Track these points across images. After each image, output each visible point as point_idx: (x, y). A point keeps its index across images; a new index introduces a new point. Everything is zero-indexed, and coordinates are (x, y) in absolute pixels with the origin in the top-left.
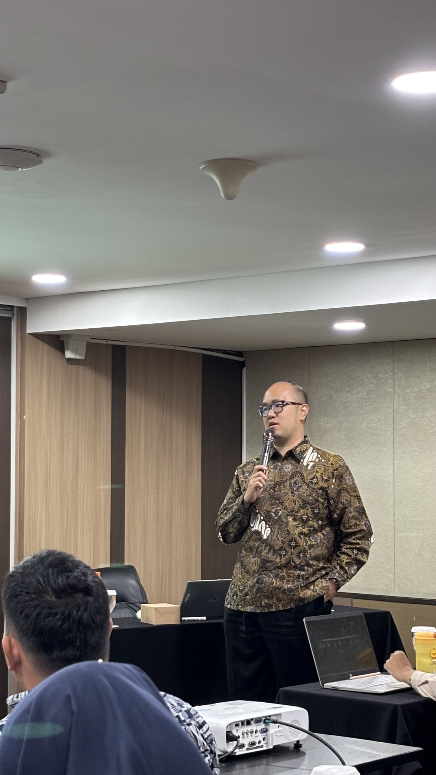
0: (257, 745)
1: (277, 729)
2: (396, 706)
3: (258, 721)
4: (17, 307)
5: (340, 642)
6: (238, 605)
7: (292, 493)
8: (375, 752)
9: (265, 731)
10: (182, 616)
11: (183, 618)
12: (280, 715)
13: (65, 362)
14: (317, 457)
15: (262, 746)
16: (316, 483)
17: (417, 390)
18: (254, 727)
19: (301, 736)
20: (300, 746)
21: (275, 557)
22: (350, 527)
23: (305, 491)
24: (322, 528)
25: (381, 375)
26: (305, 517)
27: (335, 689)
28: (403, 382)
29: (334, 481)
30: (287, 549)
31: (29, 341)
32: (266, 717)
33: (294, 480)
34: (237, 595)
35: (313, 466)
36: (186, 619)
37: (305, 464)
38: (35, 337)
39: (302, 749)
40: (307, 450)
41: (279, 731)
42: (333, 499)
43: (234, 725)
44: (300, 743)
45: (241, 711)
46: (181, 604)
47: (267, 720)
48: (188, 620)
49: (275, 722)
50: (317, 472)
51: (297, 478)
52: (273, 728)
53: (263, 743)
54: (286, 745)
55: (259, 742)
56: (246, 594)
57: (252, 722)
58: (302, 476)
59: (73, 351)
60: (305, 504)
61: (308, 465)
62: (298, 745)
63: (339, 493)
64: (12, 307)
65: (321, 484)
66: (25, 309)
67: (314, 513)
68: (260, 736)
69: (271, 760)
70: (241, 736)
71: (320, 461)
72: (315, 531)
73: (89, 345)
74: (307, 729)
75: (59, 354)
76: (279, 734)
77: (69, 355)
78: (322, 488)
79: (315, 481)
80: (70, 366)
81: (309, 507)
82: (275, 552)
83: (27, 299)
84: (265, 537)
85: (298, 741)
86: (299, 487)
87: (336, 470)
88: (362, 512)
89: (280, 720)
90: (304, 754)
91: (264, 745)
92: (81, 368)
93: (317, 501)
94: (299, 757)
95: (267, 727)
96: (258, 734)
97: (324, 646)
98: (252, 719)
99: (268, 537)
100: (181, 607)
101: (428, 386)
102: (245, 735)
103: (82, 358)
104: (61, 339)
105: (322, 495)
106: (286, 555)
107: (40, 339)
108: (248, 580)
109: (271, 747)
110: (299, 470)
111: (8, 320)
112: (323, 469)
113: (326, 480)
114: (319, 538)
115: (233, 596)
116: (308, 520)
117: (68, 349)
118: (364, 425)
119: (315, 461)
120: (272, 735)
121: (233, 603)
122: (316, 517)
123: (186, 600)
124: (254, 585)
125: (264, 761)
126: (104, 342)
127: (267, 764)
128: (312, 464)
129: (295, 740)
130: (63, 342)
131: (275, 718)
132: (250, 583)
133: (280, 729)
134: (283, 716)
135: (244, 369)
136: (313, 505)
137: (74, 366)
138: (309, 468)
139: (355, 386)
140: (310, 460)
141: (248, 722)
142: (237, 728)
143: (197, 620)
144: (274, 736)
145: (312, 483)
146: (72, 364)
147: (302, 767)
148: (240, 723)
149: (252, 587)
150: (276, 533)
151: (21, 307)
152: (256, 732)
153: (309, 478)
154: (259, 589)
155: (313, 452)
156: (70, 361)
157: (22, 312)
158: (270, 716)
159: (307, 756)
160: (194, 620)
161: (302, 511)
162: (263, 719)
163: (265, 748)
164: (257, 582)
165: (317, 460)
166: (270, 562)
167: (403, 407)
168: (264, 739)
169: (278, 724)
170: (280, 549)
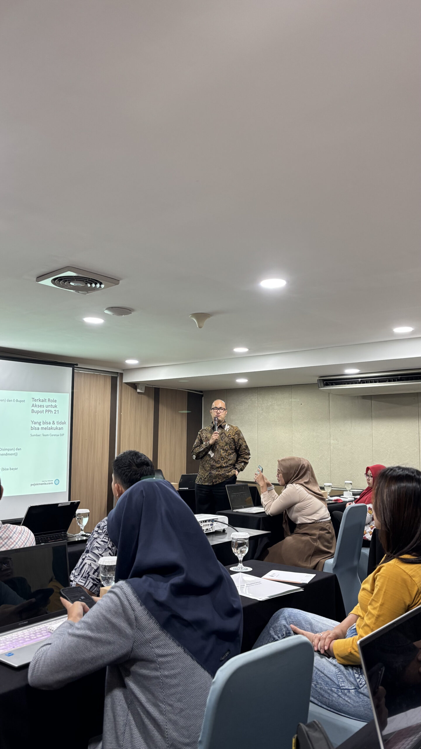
0: (209, 530)
1: (217, 524)
2: (260, 518)
3: (209, 521)
4: (120, 373)
5: (239, 495)
6: (202, 483)
7: (222, 440)
8: (253, 533)
9: (212, 525)
10: (179, 487)
11: (180, 488)
12: (217, 519)
13: (137, 393)
14: (230, 427)
15: (211, 531)
16: (230, 436)
17: (266, 405)
18: (208, 523)
19: (226, 527)
20: (225, 531)
21: (216, 464)
22: (242, 452)
23: (226, 439)
24: (233, 453)
25: (253, 400)
26: (227, 449)
27: (237, 512)
28: (261, 402)
29: (236, 435)
30: (221, 461)
31: (124, 385)
32: (212, 519)
33: (222, 435)
34: (201, 479)
35: (229, 430)
36: (181, 488)
37: (225, 429)
38: (127, 384)
39: (225, 532)
40: (226, 425)
41: (218, 525)
42: (237, 442)
43: (200, 522)
44: (225, 530)
45: (203, 517)
46: (179, 483)
47: (213, 521)
48: (181, 489)
49: (216, 521)
50: (230, 432)
51: (223, 435)
52: (215, 524)
53: (211, 529)
54: (220, 531)
55: (210, 529)
56: (205, 478)
57: (207, 521)
58: (225, 434)
59: (140, 389)
60: (227, 444)
61: (227, 430)
62: (224, 531)
63: (239, 440)
64: (118, 373)
65: (232, 437)
66: (123, 373)
67: (230, 447)
68: (210, 527)
69: (214, 536)
70: (203, 526)
71: (231, 428)
72: (231, 454)
73: (146, 387)
74: (228, 523)
75: (135, 390)
76: (217, 526)
77: (138, 391)
78: (233, 438)
79: (230, 435)
80: (139, 395)
81: (228, 445)
82: (216, 462)
83: (123, 370)
84: (212, 457)
85: (224, 529)
86: (224, 438)
87: (237, 431)
88: (247, 447)
89: (217, 521)
90: (226, 534)
91: (212, 530)
92: (143, 396)
93: (231, 443)
94: (224, 535)
95: (213, 523)
96: (209, 526)
97: (233, 496)
98: (207, 520)
99: (213, 456)
100: (179, 484)
101: (270, 403)
102: (204, 526)
103: (144, 392)
104: (136, 385)
105: (233, 441)
106: (220, 463)
107: (128, 385)
108: (206, 473)
109: (214, 531)
110: (223, 432)
111: (116, 378)
112: (232, 431)
113: (234, 435)
114: (232, 457)
115: (200, 479)
116: (228, 450)
117: (138, 389)
118: (247, 418)
119: (229, 429)
120: (215, 526)
121: (200, 482)
122: (231, 449)
123: (181, 481)
124: (208, 475)
125: (212, 536)
126: (152, 386)
127: (213, 537)
128: (228, 430)
129: (223, 528)
130: (136, 386)
131: (216, 520)
132: (207, 474)
133: (218, 524)
134: (219, 519)
135: (203, 397)
136: (229, 444)
137: (140, 395)
138: (227, 431)
139: (244, 403)
140: (227, 428)
141: (206, 521)
142: (202, 523)
143: (185, 489)
144: (215, 527)
145: (229, 436)
146: (139, 394)
147: (226, 538)
148: (203, 522)
149: (207, 476)
150: (216, 455)
151: (121, 373)
152: (209, 525)
153: (227, 434)
154: (210, 476)
155: (228, 425)
156: (139, 393)
157: (122, 374)
158: (214, 519)
159: (228, 534)
160: (184, 489)
161: (226, 447)
162: (211, 520)
163: (212, 531)
164: (209, 474)
165: (230, 428)
166: (215, 466)
167: (261, 411)
168: (211, 528)
169: (217, 522)
170: (218, 461)
